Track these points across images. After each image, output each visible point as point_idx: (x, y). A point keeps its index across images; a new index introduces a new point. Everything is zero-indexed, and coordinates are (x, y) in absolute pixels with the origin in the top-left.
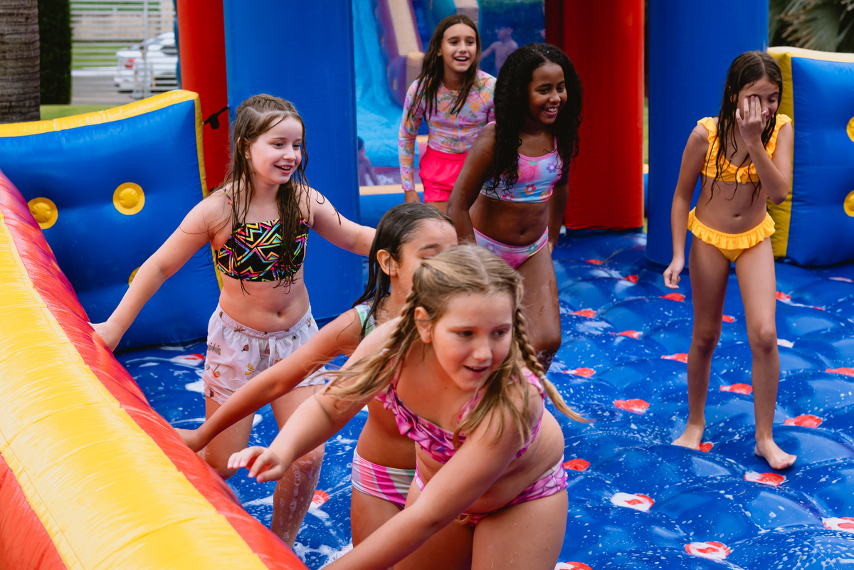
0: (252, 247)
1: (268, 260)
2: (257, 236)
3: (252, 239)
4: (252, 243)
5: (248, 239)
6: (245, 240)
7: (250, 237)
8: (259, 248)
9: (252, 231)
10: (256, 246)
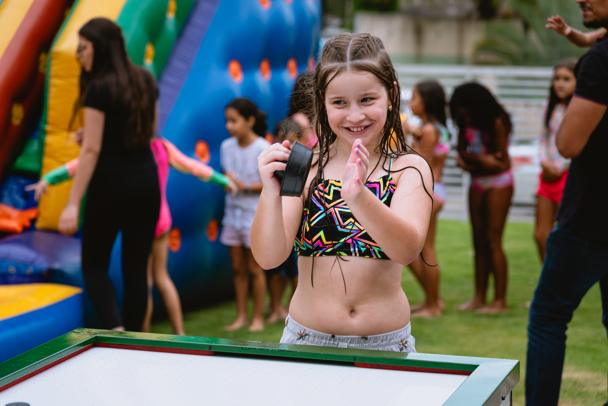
0: (328, 206)
1: (344, 227)
3: (330, 197)
5: (326, 196)
6: (322, 197)
7: (329, 194)
8: (337, 210)
9: (333, 188)
10: (334, 206)
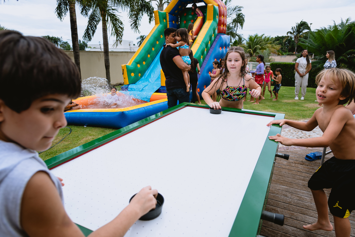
1: (234, 97)
2: (232, 91)
4: (230, 92)
8: (232, 94)
